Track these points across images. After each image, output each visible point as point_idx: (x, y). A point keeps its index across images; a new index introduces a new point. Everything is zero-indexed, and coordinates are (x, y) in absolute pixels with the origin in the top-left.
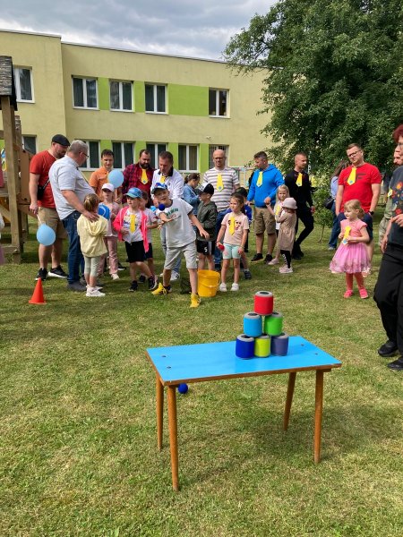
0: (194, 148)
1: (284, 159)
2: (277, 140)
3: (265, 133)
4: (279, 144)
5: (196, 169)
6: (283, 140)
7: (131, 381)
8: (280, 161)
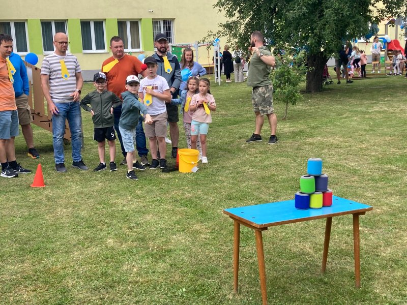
0: (135, 24)
1: (240, 35)
2: (231, 15)
3: (218, 8)
4: (234, 19)
5: (139, 47)
6: (237, 15)
8: (235, 35)
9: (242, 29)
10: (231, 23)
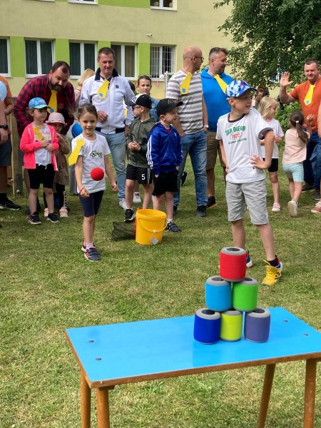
0: (131, 49)
5: (133, 76)
7: (46, 366)
9: (250, 58)
10: (238, 50)
